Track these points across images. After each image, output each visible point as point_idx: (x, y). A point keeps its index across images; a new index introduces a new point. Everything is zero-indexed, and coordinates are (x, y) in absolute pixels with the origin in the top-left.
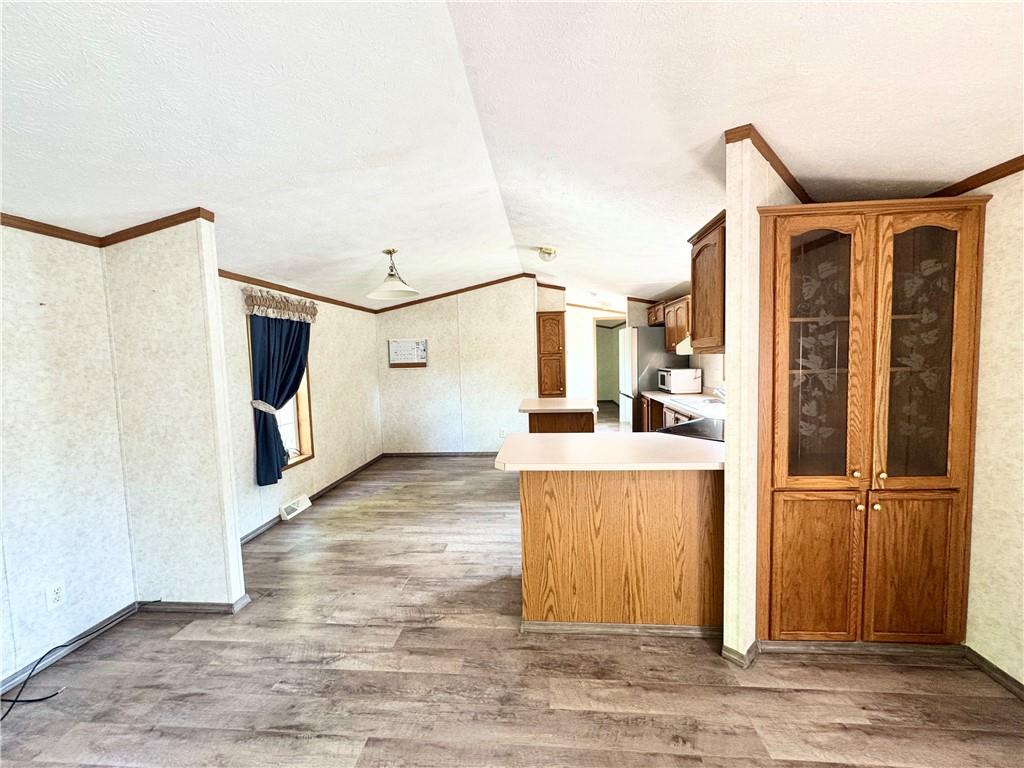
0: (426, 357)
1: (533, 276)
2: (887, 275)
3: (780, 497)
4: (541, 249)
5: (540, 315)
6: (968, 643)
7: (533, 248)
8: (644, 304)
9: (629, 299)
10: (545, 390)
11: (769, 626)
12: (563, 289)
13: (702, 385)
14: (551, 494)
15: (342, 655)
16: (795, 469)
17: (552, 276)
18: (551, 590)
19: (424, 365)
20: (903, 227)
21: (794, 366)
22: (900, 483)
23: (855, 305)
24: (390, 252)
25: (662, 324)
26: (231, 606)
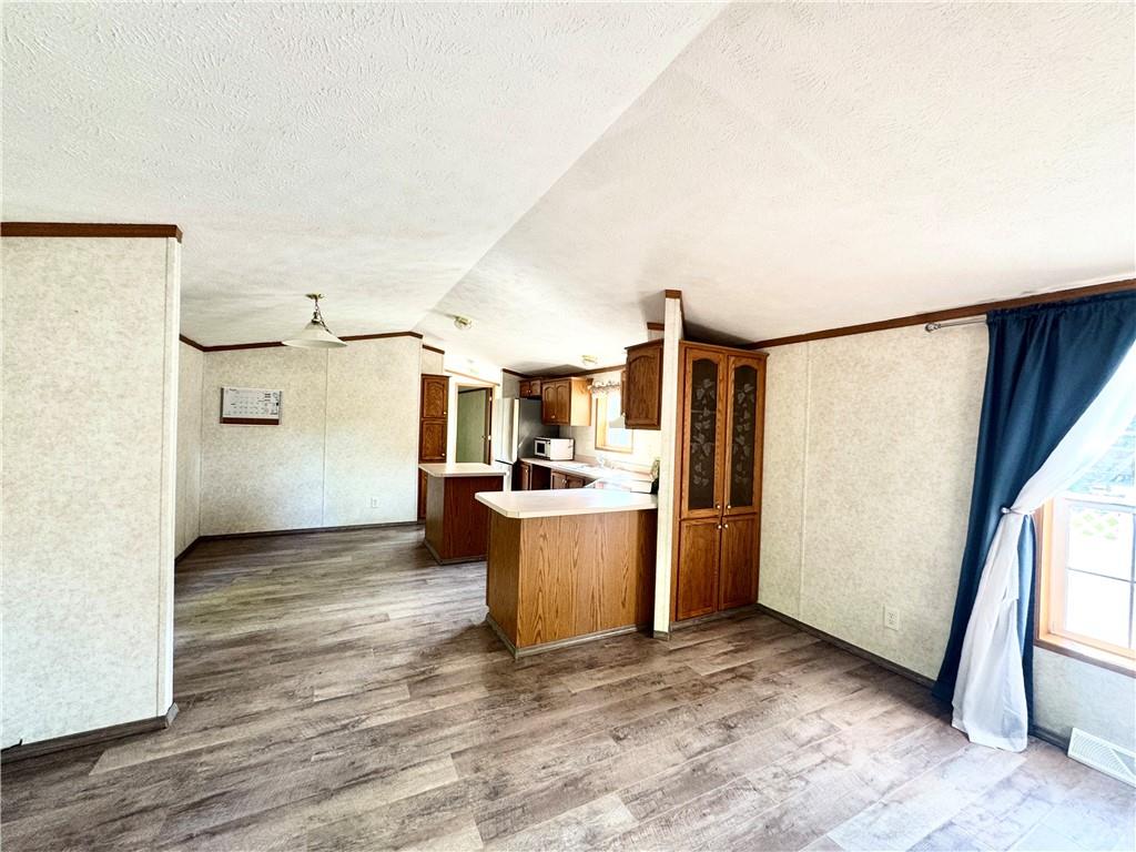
0: (279, 413)
1: (420, 337)
2: (731, 392)
3: (684, 524)
4: (457, 318)
5: (425, 377)
6: (760, 602)
7: (449, 316)
8: (516, 377)
9: (505, 370)
10: (426, 455)
11: (675, 615)
12: (442, 352)
13: (574, 453)
14: (544, 537)
15: (364, 717)
16: (692, 506)
17: (440, 339)
18: (540, 617)
19: (275, 422)
20: (739, 364)
21: (692, 441)
22: (736, 511)
23: (720, 406)
24: (315, 297)
25: (539, 398)
26: (163, 718)
